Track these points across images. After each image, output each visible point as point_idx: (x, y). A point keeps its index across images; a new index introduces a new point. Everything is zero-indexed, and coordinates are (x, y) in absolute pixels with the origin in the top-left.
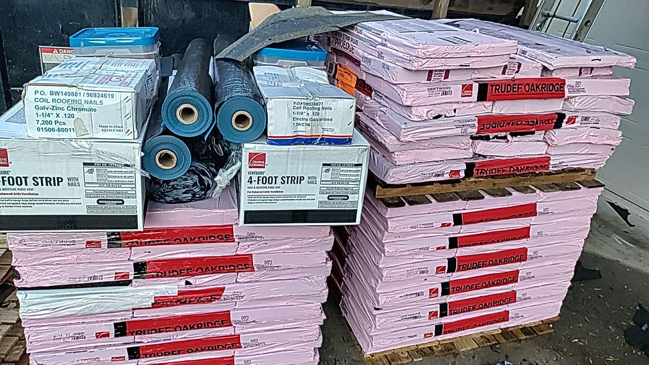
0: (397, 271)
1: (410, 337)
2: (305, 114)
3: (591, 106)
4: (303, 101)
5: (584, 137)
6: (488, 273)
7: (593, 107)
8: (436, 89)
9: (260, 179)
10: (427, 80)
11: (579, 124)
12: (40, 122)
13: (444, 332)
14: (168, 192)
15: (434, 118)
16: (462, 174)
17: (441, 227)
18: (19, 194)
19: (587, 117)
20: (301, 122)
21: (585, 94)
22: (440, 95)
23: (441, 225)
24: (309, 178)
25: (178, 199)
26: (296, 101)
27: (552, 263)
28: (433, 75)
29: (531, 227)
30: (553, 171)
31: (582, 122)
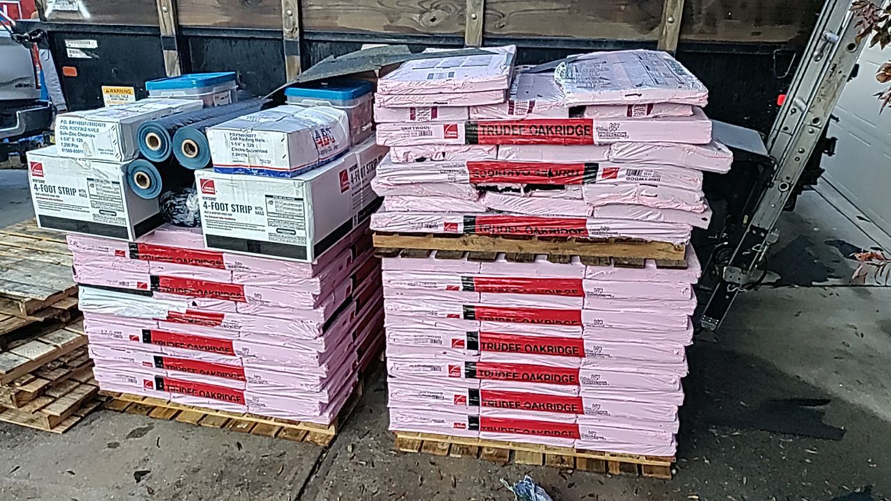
0: (402, 334)
1: (435, 421)
2: (242, 145)
3: (643, 156)
4: (238, 132)
5: (631, 196)
6: (531, 362)
7: (647, 158)
8: (412, 129)
9: (214, 204)
10: (411, 119)
11: (624, 179)
12: (64, 145)
13: (481, 427)
14: (175, 215)
15: (418, 160)
16: (461, 229)
17: (447, 289)
18: (51, 199)
19: (636, 171)
20: (240, 152)
21: (627, 140)
22: (418, 135)
23: (446, 287)
24: (256, 208)
25: (183, 222)
26: (232, 132)
27: (635, 370)
28: (417, 114)
29: (583, 311)
30: (591, 238)
31: (630, 177)
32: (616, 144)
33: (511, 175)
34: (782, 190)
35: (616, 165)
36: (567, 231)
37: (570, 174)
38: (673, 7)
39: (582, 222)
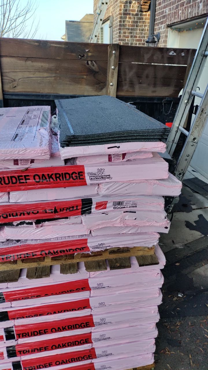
3: (123, 191)
11: (111, 209)
19: (120, 202)
21: (111, 180)
29: (90, 299)
30: (92, 252)
31: (116, 207)
32: (103, 184)
33: (22, 215)
34: (179, 176)
35: (105, 200)
36: (74, 250)
37: (71, 209)
38: (112, 77)
39: (83, 242)
